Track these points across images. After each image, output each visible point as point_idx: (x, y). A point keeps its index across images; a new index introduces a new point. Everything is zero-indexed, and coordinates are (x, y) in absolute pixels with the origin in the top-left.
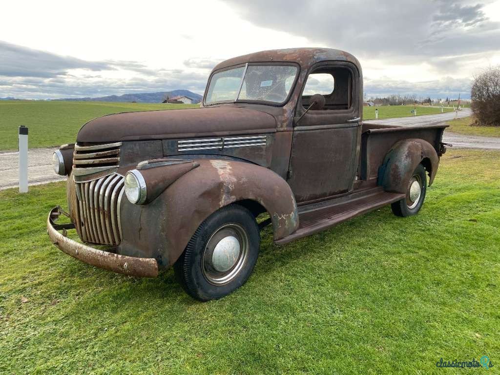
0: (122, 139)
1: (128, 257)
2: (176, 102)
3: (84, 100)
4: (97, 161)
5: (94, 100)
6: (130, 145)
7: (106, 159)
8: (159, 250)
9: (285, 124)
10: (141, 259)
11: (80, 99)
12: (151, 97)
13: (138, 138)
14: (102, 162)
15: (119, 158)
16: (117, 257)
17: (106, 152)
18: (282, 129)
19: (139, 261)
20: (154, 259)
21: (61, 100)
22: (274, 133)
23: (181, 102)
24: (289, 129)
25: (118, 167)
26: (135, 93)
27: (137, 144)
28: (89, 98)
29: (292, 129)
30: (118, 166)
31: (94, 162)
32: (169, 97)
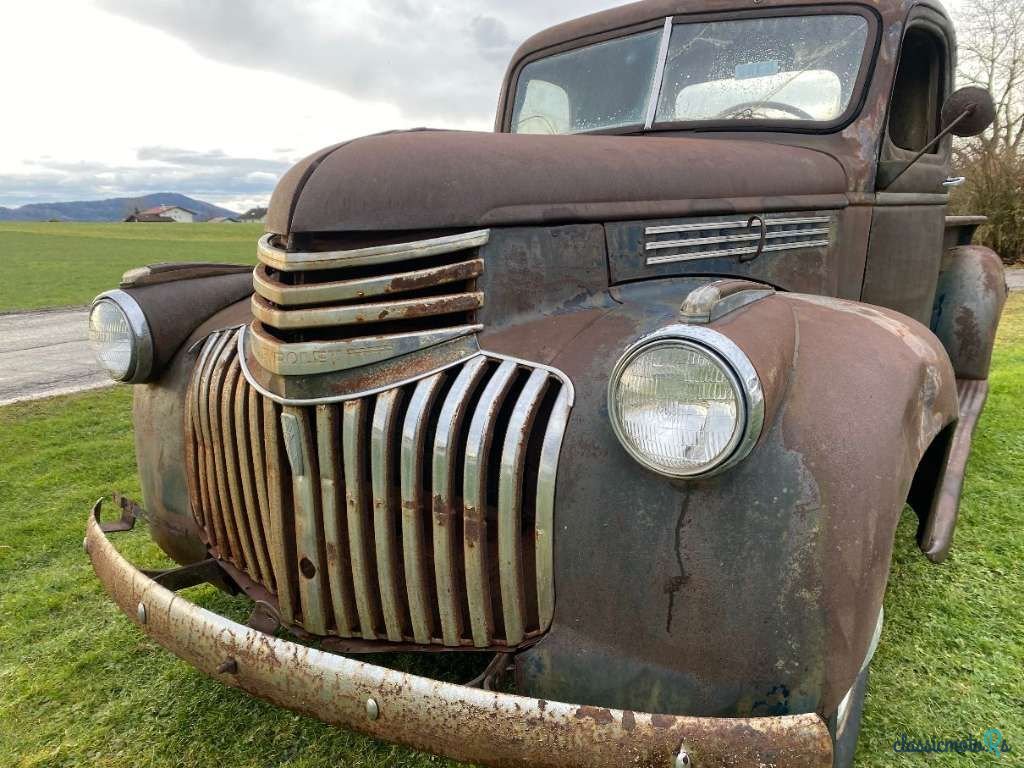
0: (487, 217)
1: (690, 721)
2: (156, 218)
4: (398, 309)
6: (514, 241)
7: (433, 300)
8: (780, 664)
9: (862, 183)
10: (756, 723)
13: (536, 212)
14: (421, 313)
15: (480, 295)
16: (629, 724)
17: (434, 271)
18: (856, 198)
19: (753, 733)
20: (813, 716)
22: (843, 208)
23: (169, 220)
24: (868, 197)
25: (477, 332)
27: (536, 239)
29: (873, 199)
30: (480, 326)
31: (385, 313)
32: (141, 209)
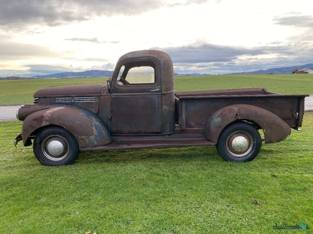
2: (302, 72)
3: (243, 73)
5: (248, 73)
6: (41, 99)
9: (105, 92)
11: (240, 73)
12: (287, 70)
18: (103, 94)
21: (229, 74)
22: (99, 96)
23: (307, 73)
24: (108, 94)
26: (275, 68)
28: (245, 72)
29: (110, 94)
32: (297, 69)
